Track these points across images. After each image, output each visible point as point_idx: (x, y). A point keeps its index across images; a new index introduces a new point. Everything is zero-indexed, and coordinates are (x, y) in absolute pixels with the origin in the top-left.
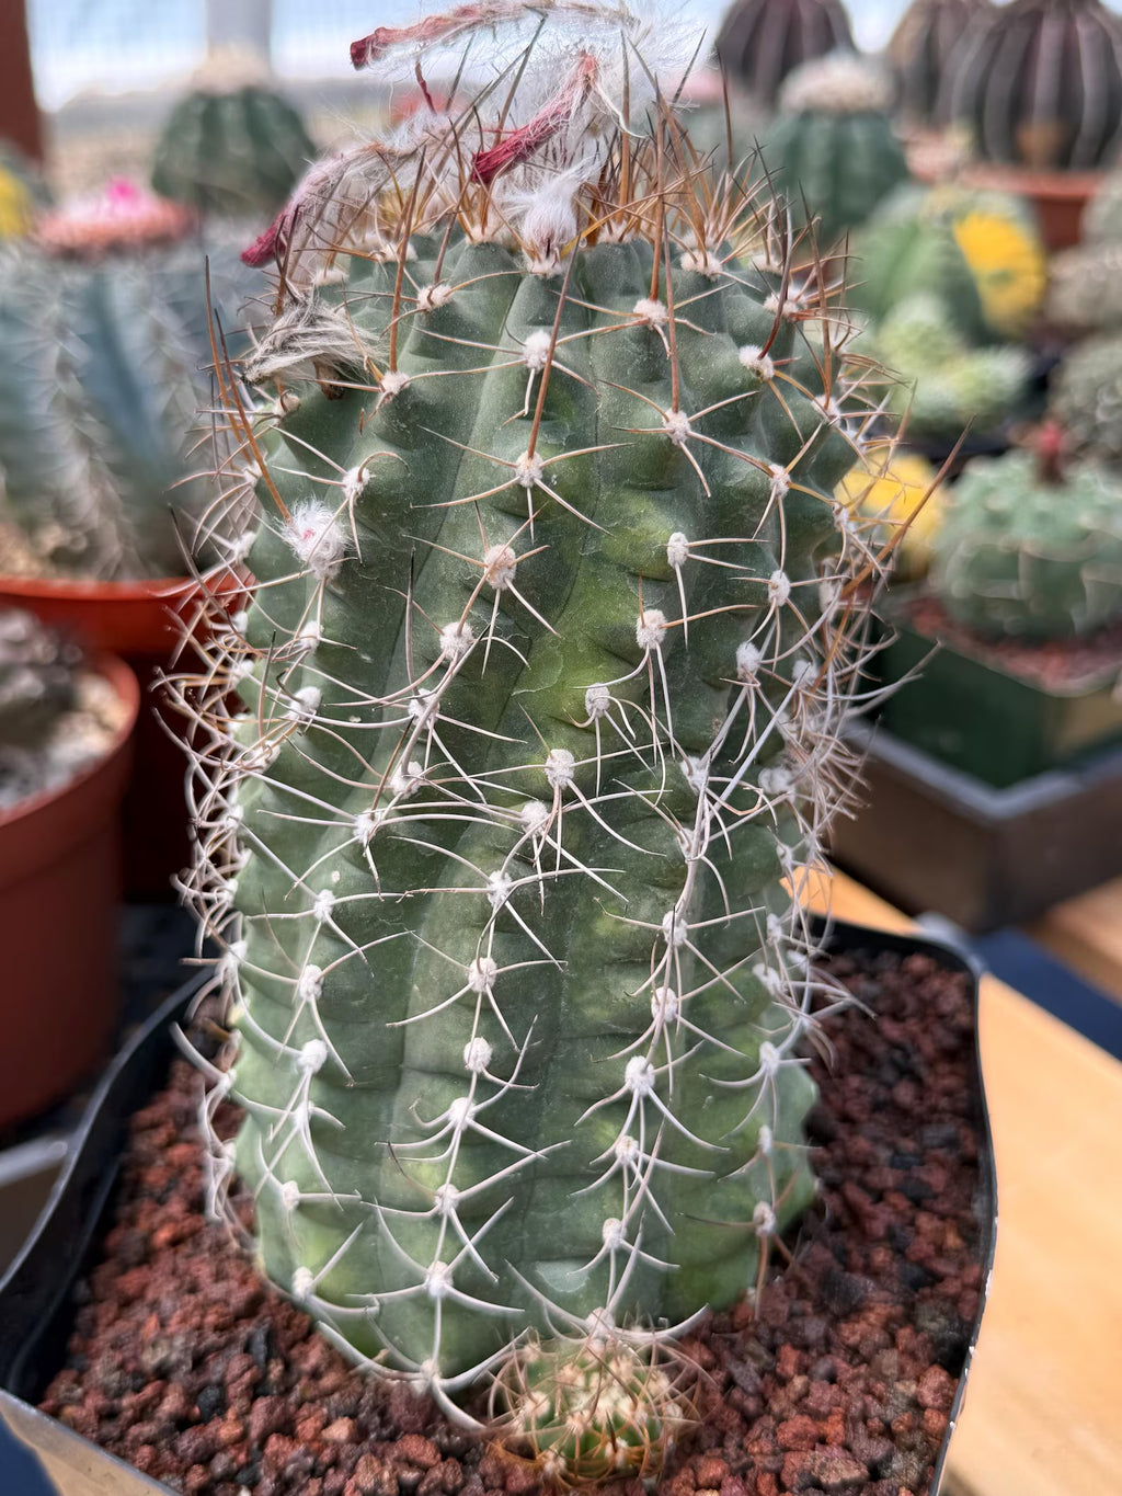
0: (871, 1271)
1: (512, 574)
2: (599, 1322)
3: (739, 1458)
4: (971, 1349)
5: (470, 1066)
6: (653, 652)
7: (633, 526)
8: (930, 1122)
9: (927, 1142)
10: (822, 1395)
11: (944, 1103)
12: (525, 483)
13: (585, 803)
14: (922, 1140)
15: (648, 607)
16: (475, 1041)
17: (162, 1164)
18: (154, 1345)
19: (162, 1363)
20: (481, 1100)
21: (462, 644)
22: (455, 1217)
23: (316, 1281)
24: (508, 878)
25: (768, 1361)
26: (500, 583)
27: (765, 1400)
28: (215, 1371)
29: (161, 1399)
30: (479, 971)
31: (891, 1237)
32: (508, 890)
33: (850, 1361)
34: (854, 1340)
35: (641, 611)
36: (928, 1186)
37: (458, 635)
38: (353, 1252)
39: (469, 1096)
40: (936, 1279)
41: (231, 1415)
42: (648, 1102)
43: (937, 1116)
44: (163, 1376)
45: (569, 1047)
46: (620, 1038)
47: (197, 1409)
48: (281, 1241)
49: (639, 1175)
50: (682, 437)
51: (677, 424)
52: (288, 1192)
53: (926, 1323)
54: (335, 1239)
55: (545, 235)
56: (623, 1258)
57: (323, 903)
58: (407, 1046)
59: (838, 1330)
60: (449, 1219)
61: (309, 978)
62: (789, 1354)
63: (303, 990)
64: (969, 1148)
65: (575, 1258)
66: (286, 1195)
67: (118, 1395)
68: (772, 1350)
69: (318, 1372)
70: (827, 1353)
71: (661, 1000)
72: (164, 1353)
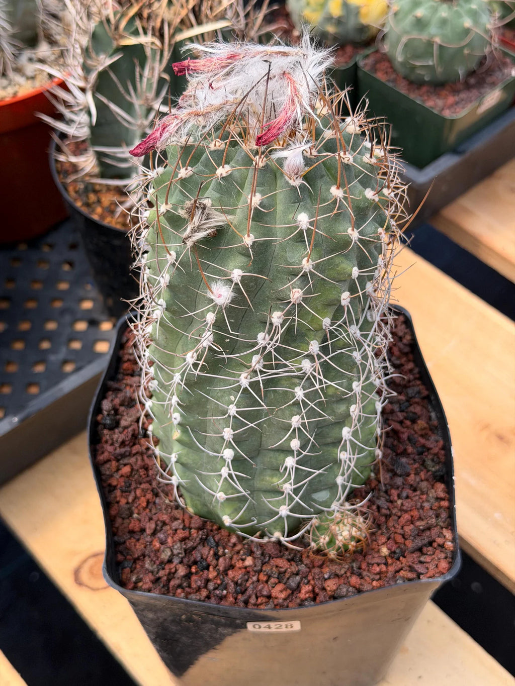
0: (407, 455)
1: (302, 299)
2: (335, 506)
3: (388, 533)
4: (453, 478)
5: (293, 448)
6: (348, 306)
7: (337, 267)
8: (409, 387)
9: (410, 395)
10: (408, 504)
11: (412, 377)
12: (307, 271)
13: (326, 358)
14: (407, 395)
15: (344, 291)
16: (293, 440)
17: (118, 477)
18: (163, 551)
19: (170, 557)
20: (297, 457)
21: (281, 321)
22: (291, 493)
23: (234, 520)
24: (302, 390)
25: (387, 497)
26: (298, 302)
27: (390, 510)
28: (196, 555)
29: (176, 570)
30: (296, 421)
31: (409, 439)
32: (304, 394)
33: (410, 489)
34: (412, 482)
35: (341, 293)
36: (415, 413)
37: (279, 318)
38: (247, 508)
39: (294, 457)
40: (429, 449)
41: (211, 569)
42: (351, 441)
43: (411, 384)
44: (170, 561)
45: (320, 430)
46: (338, 423)
47: (193, 570)
48: (205, 505)
49: (348, 462)
50: (357, 239)
51: (354, 235)
52: (221, 496)
53: (431, 469)
54: (237, 504)
55: (296, 171)
56: (344, 487)
57: (233, 410)
58: (262, 443)
59: (406, 480)
60: (289, 494)
61: (228, 433)
62: (394, 493)
63: (226, 437)
64: (425, 393)
65: (325, 489)
66: (220, 497)
67: (157, 573)
68: (386, 492)
69: (235, 545)
70: (403, 488)
71: (353, 410)
72: (169, 553)
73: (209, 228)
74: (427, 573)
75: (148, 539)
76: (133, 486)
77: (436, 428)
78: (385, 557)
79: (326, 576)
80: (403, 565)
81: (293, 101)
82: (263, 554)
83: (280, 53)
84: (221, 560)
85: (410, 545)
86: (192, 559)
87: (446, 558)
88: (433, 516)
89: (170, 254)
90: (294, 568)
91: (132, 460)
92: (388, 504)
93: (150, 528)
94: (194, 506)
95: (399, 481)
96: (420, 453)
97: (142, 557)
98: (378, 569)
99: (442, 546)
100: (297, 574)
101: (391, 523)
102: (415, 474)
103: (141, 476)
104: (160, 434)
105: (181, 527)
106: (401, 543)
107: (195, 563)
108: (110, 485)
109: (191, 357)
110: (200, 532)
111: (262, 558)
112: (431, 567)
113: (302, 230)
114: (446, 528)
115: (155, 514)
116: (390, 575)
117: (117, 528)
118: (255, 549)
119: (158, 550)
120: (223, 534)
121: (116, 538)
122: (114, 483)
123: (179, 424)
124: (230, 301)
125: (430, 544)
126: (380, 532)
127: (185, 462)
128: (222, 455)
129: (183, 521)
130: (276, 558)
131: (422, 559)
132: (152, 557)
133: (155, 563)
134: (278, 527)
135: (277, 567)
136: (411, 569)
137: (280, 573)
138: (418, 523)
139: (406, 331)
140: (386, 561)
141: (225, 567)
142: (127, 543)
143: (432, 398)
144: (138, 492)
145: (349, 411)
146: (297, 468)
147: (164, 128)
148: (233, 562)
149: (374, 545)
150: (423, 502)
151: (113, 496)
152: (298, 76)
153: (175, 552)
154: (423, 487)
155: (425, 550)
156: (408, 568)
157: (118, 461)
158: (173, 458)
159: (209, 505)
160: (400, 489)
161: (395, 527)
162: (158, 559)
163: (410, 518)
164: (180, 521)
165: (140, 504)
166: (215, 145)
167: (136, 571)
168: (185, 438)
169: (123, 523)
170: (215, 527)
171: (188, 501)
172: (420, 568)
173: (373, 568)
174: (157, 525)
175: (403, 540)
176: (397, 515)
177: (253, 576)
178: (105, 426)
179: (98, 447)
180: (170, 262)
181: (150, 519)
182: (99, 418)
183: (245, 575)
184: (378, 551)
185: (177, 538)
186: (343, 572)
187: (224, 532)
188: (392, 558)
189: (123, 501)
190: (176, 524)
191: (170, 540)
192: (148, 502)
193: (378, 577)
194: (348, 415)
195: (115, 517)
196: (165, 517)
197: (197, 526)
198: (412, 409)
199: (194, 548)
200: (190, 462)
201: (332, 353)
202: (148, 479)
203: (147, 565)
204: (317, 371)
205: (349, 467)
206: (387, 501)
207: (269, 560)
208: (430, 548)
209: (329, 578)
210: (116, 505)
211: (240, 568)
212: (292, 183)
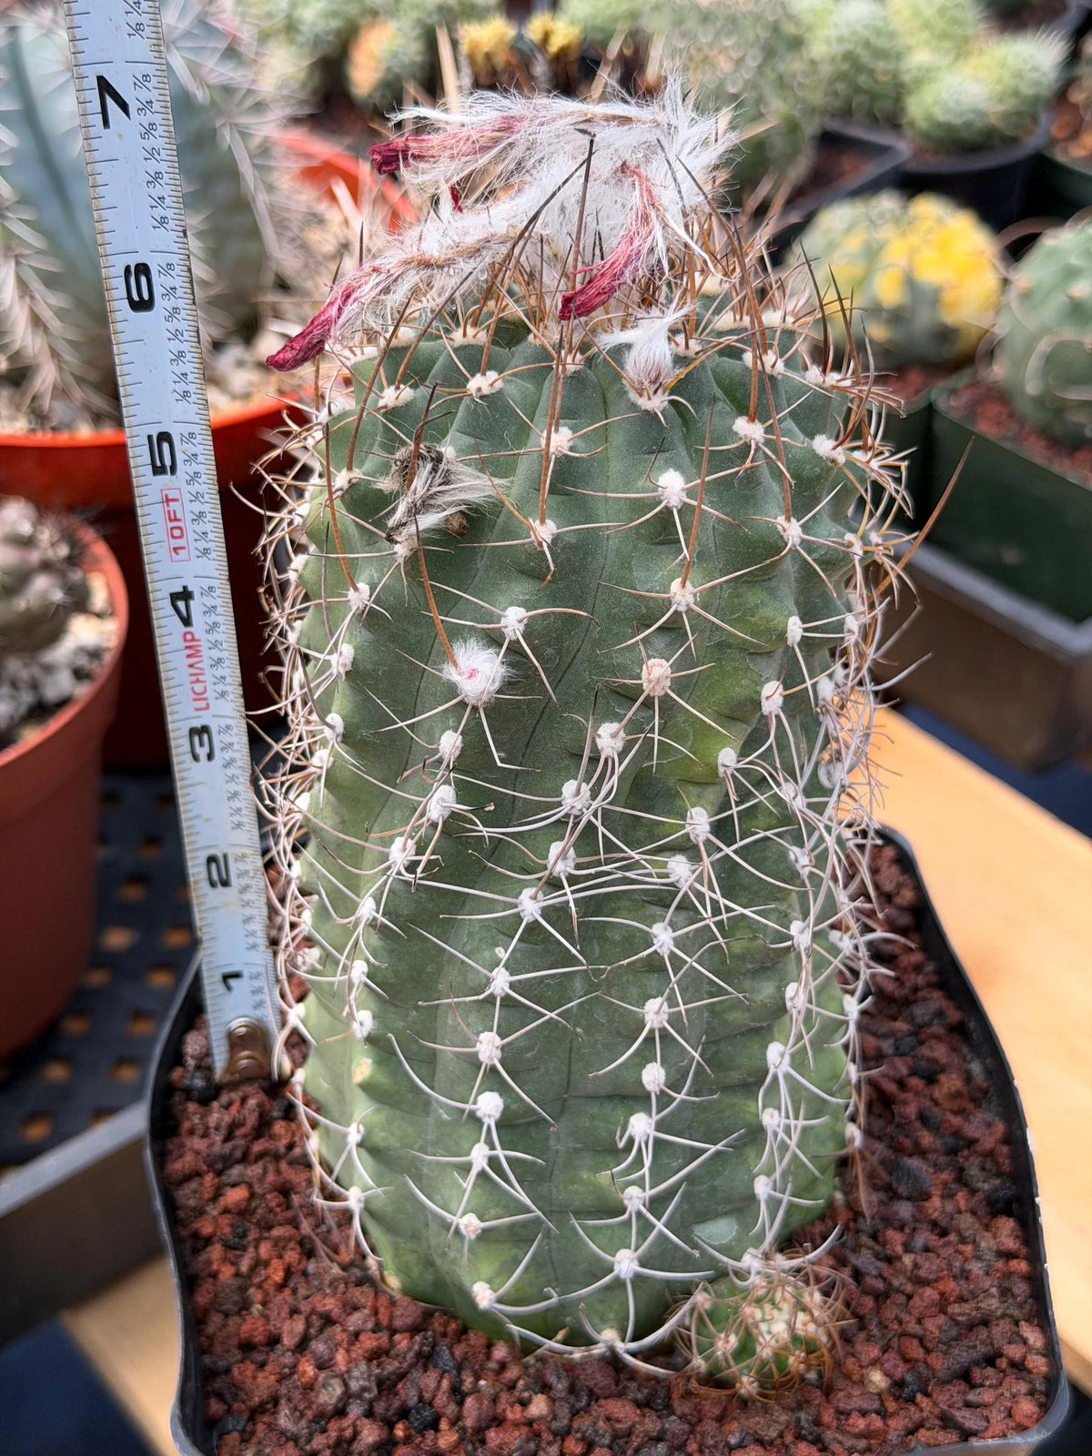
0: (921, 1152)
1: (668, 683)
2: (751, 1261)
3: (884, 1336)
4: (1037, 1200)
5: (650, 1088)
6: (778, 717)
7: (752, 616)
8: (916, 1001)
9: (919, 1020)
10: (929, 1265)
11: (920, 980)
12: (682, 609)
13: (729, 851)
14: (913, 1020)
15: (768, 680)
16: (649, 1066)
17: (215, 1213)
18: (324, 1386)
19: (340, 1399)
20: (658, 1113)
21: (619, 745)
22: (644, 1210)
23: (501, 1291)
24: (670, 930)
25: (877, 1248)
26: (659, 692)
27: (885, 1279)
28: (408, 1394)
29: (356, 1434)
30: (655, 1013)
31: (923, 1118)
32: (675, 939)
33: (932, 1231)
34: (936, 1214)
35: (762, 684)
36: (935, 1061)
37: (614, 736)
38: (533, 1259)
39: (650, 1116)
40: (971, 1142)
41: (444, 1425)
42: (788, 1077)
43: (920, 994)
44: (340, 1412)
45: (714, 1048)
46: (756, 1031)
47: (399, 1432)
48: (429, 1263)
49: (782, 1135)
50: (797, 541)
51: (793, 531)
52: (470, 1224)
53: (980, 1184)
54: (509, 1251)
55: (653, 375)
56: (774, 1204)
57: (501, 982)
58: (573, 1080)
59: (920, 1210)
60: (639, 1214)
61: (488, 1047)
62: (895, 1239)
63: (483, 1057)
64: (954, 1016)
65: (726, 1214)
66: (467, 1226)
67: (309, 1441)
68: (874, 1236)
69: (503, 1366)
70: (914, 1229)
71: (792, 995)
72: (337, 1389)
73: (450, 504)
74: (987, 1428)
75: (288, 1359)
76: (253, 1235)
77: (985, 1092)
78: (879, 1395)
79: (733, 1441)
80: (925, 1414)
81: (645, 219)
82: (572, 1389)
83: (614, 118)
84: (469, 1402)
85: (939, 1363)
86: (397, 1404)
87: (1031, 1393)
88: (994, 1290)
89: (356, 589)
90: (651, 1424)
91: (254, 1171)
92: (879, 1264)
93: (291, 1331)
94: (402, 1270)
95: (904, 1210)
96: (953, 1152)
97: (269, 1406)
98: (861, 1424)
99: (1019, 1367)
100: (659, 1439)
101: (890, 1313)
102: (942, 1197)
103: (271, 1211)
104: (322, 1088)
105: (370, 1325)
106: (916, 1360)
107: (404, 1413)
108: (196, 1235)
109: (400, 852)
110: (417, 1338)
111: (572, 1399)
112: (997, 1416)
113: (668, 511)
114: (1027, 1321)
115: (307, 1298)
116: (893, 1436)
117: (211, 1338)
118: (552, 1379)
119: (310, 1387)
120: (472, 1342)
121: (207, 1360)
122: (207, 1228)
123: (370, 1040)
124: (497, 685)
125: (991, 1360)
126: (862, 1335)
127: (382, 1144)
128: (473, 1107)
129: (376, 1312)
130: (606, 1398)
131: (971, 1397)
132: (295, 1401)
133: (302, 1415)
134: (612, 1316)
135: (608, 1419)
136: (947, 1422)
137: (616, 1436)
138: (955, 1309)
139: (901, 879)
140: (882, 1404)
141: (479, 1420)
142: (236, 1372)
143: (972, 1025)
144: (265, 1250)
145: (783, 999)
146: (657, 1142)
147: (348, 296)
148: (499, 1411)
149: (850, 1364)
150: (966, 1260)
151: (203, 1257)
152: (656, 171)
153: (354, 1386)
154: (962, 1226)
155: (977, 1374)
156: (937, 1422)
157: (219, 1174)
158: (354, 1135)
159: (438, 1261)
160: (907, 1231)
161: (900, 1322)
162: (309, 1407)
163: (937, 1297)
164: (366, 1311)
165: (268, 1277)
166: (465, 335)
167: (254, 1440)
168: (384, 1080)
169: (224, 1326)
170: (453, 1326)
171: (387, 1258)
172: (968, 1419)
173: (851, 1421)
174: (308, 1324)
175: (921, 1351)
176: (903, 1293)
177: (549, 1443)
178: (188, 1093)
179: (170, 1147)
180: (354, 608)
181: (294, 1312)
182: (176, 1074)
183: (528, 1440)
184: (862, 1382)
185: (358, 1351)
186: (773, 1433)
187: (476, 1339)
188: (897, 1399)
189: (226, 1272)
190: (355, 1321)
191: (340, 1357)
192: (288, 1273)
193: (862, 1444)
194: (780, 1009)
195: (206, 1311)
196: (330, 1305)
197: (409, 1321)
198: (924, 1051)
199: (402, 1376)
200: (393, 1142)
201: (742, 839)
202: (289, 1214)
203: (284, 1420)
204: (706, 880)
205: (784, 1147)
206: (877, 1256)
207: (589, 1405)
208: (990, 1371)
209: (741, 1446)
210: (210, 1280)
211: (516, 1425)
212: (644, 403)
